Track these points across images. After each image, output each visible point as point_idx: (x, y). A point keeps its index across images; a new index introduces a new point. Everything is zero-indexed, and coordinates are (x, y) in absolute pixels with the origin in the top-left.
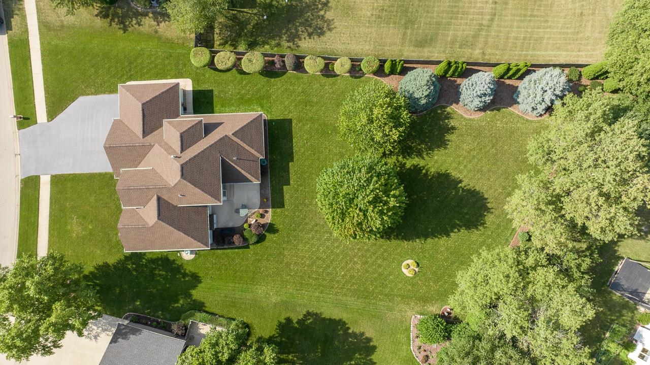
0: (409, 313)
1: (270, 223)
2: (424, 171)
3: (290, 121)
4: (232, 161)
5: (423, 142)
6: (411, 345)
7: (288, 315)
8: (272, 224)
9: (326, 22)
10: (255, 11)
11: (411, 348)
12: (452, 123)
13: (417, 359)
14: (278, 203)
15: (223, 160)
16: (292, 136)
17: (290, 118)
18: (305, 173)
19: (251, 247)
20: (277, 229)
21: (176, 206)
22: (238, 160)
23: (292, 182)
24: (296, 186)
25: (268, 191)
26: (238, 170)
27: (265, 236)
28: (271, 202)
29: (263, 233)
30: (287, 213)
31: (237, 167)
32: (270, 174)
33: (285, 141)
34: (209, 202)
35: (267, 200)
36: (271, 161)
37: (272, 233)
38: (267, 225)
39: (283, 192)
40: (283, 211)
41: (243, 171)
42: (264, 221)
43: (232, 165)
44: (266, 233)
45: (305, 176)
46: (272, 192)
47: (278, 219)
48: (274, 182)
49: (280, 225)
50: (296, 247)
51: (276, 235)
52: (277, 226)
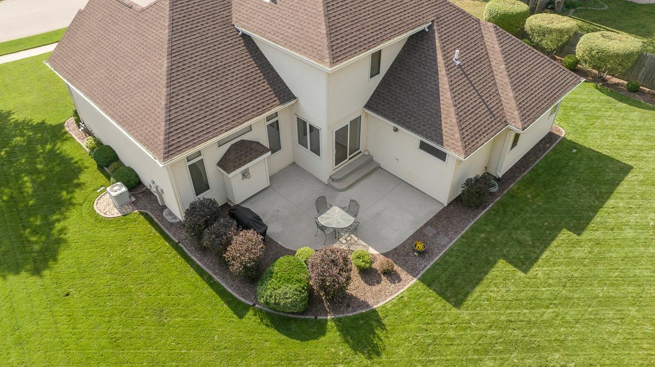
1: (374, 311)
3: (626, 169)
4: (448, 59)
8: (379, 321)
14: (453, 283)
16: (612, 193)
17: (630, 163)
18: (602, 283)
19: (251, 318)
20: (376, 346)
21: (233, 23)
22: (462, 72)
23: (538, 271)
24: (546, 292)
25: (447, 239)
26: (437, 85)
27: (320, 330)
28: (428, 267)
29: (325, 318)
30: (451, 334)
31: (443, 76)
32: (488, 214)
33: (584, 189)
34: (306, 48)
35: (422, 253)
36: (513, 197)
37: (350, 341)
38: (359, 307)
39: (486, 273)
40: (447, 319)
41: (449, 94)
42: (357, 287)
43: (436, 64)
44: (330, 324)
45: (599, 291)
46: (455, 248)
47: (408, 322)
48: (482, 235)
49: (397, 346)
51: (362, 359)
52: (390, 340)
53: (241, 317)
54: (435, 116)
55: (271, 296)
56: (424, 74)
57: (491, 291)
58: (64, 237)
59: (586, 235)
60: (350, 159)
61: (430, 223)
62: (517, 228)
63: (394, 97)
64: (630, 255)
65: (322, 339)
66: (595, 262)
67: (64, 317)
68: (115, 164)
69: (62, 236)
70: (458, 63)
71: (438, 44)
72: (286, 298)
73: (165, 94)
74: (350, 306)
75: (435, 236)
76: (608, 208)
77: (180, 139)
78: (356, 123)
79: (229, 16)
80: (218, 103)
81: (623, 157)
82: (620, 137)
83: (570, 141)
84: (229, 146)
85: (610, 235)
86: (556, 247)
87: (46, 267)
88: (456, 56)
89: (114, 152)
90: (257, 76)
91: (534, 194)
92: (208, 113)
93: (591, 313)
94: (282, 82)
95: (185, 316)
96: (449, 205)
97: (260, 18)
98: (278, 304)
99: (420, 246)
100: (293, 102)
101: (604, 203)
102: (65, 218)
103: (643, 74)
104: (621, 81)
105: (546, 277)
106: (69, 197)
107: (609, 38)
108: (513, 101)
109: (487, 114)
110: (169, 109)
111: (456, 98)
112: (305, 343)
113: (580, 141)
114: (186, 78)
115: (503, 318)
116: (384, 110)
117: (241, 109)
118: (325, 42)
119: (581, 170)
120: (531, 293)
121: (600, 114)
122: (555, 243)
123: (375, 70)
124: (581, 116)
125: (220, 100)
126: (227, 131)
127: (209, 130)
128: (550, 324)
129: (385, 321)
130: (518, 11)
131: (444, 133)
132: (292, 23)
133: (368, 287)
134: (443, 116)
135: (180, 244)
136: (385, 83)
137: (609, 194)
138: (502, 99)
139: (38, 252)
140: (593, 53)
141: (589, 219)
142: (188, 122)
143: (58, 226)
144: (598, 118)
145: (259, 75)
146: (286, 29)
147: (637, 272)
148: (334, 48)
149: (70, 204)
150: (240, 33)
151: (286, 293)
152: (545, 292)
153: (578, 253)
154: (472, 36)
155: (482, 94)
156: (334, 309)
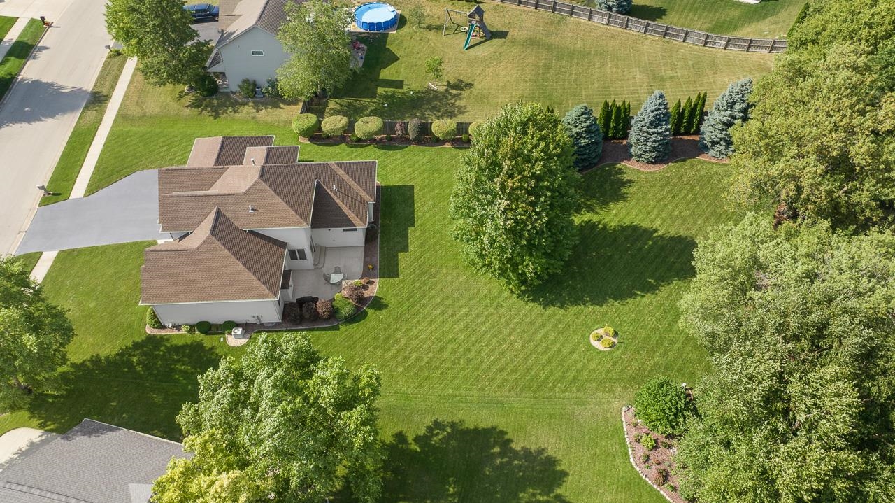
0: (615, 405)
1: (375, 296)
2: (600, 226)
3: (412, 187)
4: (332, 190)
5: (592, 197)
6: (631, 456)
7: (398, 429)
8: (379, 298)
9: (457, 107)
10: (375, 100)
11: (632, 460)
12: (626, 177)
13: (647, 479)
14: (390, 271)
15: (319, 186)
16: (414, 201)
17: (411, 184)
18: (430, 239)
19: (342, 328)
20: (385, 304)
21: (240, 229)
22: (340, 193)
23: (411, 248)
24: (417, 253)
25: (376, 257)
26: (337, 204)
27: (366, 314)
28: (378, 271)
29: (364, 309)
30: (402, 285)
31: (336, 199)
34: (291, 223)
35: (373, 269)
36: (382, 226)
37: (377, 309)
38: (370, 298)
39: (397, 260)
40: (397, 283)
41: (344, 206)
42: (367, 294)
43: (330, 196)
44: (367, 309)
45: (431, 242)
46: (381, 259)
47: (387, 292)
48: (385, 249)
49: (391, 299)
50: (414, 328)
51: (384, 311)
52: (387, 300)
53: (338, 330)
54: (344, 217)
56: (328, 202)
57: (403, 265)
59: (416, 225)
61: (365, 256)
62: (394, 237)
64: (432, 223)
65: (369, 315)
66: (424, 232)
68: (213, 327)
70: (337, 190)
71: (325, 187)
73: (252, 274)
74: (368, 300)
75: (371, 260)
76: (416, 209)
78: (313, 237)
79: (236, 227)
80: (268, 265)
81: (407, 182)
82: (400, 172)
83: (385, 186)
85: (422, 220)
86: (411, 236)
88: (335, 188)
89: (207, 322)
91: (388, 220)
92: (270, 271)
93: (433, 251)
94: (276, 240)
96: (365, 244)
97: (254, 221)
98: (348, 316)
99: (371, 267)
101: (414, 208)
104: (382, 136)
105: (414, 248)
108: (364, 192)
109: (359, 204)
110: (259, 279)
111: (347, 205)
112: (365, 319)
113: (389, 184)
115: (412, 270)
116: (321, 225)
117: (276, 261)
118: (298, 216)
119: (398, 198)
120: (414, 257)
121: (386, 163)
125: (267, 263)
127: (276, 277)
128: (425, 262)
129: (381, 296)
131: (352, 222)
132: (275, 216)
133: (368, 291)
134: (348, 215)
137: (413, 203)
138: (360, 194)
141: (414, 218)
144: (387, 166)
145: (268, 243)
146: (273, 220)
150: (247, 232)
153: (418, 233)
154: (335, 177)
155: (352, 197)
156: (364, 305)
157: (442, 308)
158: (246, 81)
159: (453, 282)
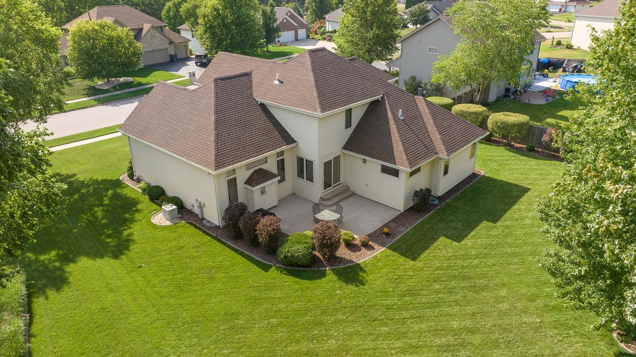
1: (358, 264)
3: (526, 190)
4: (394, 115)
8: (361, 269)
14: (411, 248)
16: (517, 202)
17: (529, 187)
18: (511, 246)
19: (273, 272)
20: (361, 281)
21: (254, 97)
22: (405, 123)
23: (468, 241)
25: (405, 228)
26: (389, 130)
27: (322, 275)
28: (393, 242)
29: (324, 269)
30: (411, 273)
31: (393, 125)
32: (432, 215)
33: (498, 201)
34: (305, 105)
35: (387, 234)
36: (448, 206)
37: (343, 279)
38: (347, 263)
39: (432, 243)
40: (407, 267)
41: (397, 134)
43: (388, 118)
44: (328, 272)
45: (509, 250)
46: (411, 232)
47: (381, 269)
48: (429, 225)
49: (375, 280)
50: (372, 337)
51: (352, 287)
52: (369, 278)
53: (267, 271)
54: (389, 148)
55: (288, 252)
56: (380, 125)
57: (436, 252)
58: (131, 238)
59: (498, 224)
60: (334, 187)
61: (393, 221)
62: (453, 221)
63: (362, 140)
64: (529, 232)
65: (324, 279)
66: (506, 236)
67: (140, 278)
68: (162, 197)
69: (130, 237)
70: (402, 118)
71: (388, 107)
72: (299, 252)
73: (214, 134)
74: (341, 263)
75: (396, 227)
76: (514, 210)
77: (224, 160)
78: (337, 159)
79: (252, 93)
80: (247, 141)
81: (524, 184)
82: (522, 174)
83: (488, 177)
84: (253, 171)
85: (515, 223)
86: (479, 230)
87: (122, 254)
88: (400, 114)
90: (271, 128)
91: (463, 204)
92: (241, 146)
93: (503, 261)
94: (287, 132)
95: (227, 273)
96: (405, 211)
97: (272, 93)
98: (294, 256)
99: (386, 230)
100: (294, 145)
101: (511, 207)
102: (130, 228)
103: (536, 139)
104: (523, 146)
105: (473, 244)
106: (131, 217)
107: (508, 115)
108: (440, 140)
109: (423, 147)
110: (216, 142)
111: (402, 137)
112: (312, 282)
113: (495, 177)
114: (227, 126)
115: (444, 265)
116: (356, 149)
117: (261, 146)
118: (317, 100)
119: (496, 191)
120: (463, 253)
121: (508, 162)
122: (478, 228)
123: (348, 124)
124: (495, 164)
125: (248, 140)
126: (253, 157)
127: (242, 156)
128: (477, 266)
129: (366, 269)
130: (446, 103)
131: (396, 157)
132: (295, 93)
133: (352, 253)
134: (394, 147)
135: (218, 237)
136: (355, 133)
137: (514, 203)
138: (433, 140)
139: (113, 247)
140: (499, 124)
141: (501, 216)
142: (229, 150)
143: (126, 233)
144: (507, 165)
145: (272, 127)
146: (290, 97)
147: (533, 240)
148: (323, 104)
149: (133, 220)
150: (259, 103)
151: (298, 249)
152: (474, 252)
153: (494, 232)
154: (410, 105)
155: (419, 136)
156: (330, 264)
157: (450, 339)
158: (413, 78)
159: (506, 314)
